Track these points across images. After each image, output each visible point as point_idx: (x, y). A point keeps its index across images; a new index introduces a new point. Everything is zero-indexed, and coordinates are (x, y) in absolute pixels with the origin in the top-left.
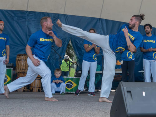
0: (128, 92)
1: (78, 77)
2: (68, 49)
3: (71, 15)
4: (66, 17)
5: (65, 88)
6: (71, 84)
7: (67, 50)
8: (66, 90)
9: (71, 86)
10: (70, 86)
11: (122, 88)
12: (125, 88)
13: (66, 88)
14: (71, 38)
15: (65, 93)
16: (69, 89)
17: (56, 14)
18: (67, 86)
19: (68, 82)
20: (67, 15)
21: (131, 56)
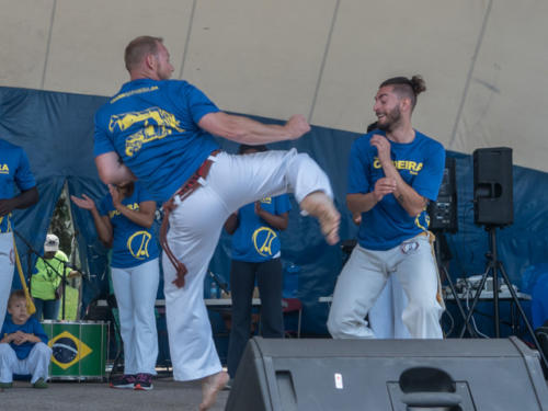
0: (279, 373)
1: (96, 320)
2: (57, 217)
3: (68, 94)
4: (51, 101)
5: (48, 363)
6: (69, 348)
7: (53, 223)
8: (54, 369)
9: (72, 355)
10: (65, 354)
11: (258, 361)
12: (268, 360)
13: (52, 364)
14: (69, 177)
15: (48, 381)
16: (64, 366)
17: (12, 90)
18: (56, 357)
19: (58, 342)
20: (55, 93)
21: (267, 245)
